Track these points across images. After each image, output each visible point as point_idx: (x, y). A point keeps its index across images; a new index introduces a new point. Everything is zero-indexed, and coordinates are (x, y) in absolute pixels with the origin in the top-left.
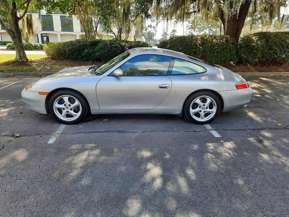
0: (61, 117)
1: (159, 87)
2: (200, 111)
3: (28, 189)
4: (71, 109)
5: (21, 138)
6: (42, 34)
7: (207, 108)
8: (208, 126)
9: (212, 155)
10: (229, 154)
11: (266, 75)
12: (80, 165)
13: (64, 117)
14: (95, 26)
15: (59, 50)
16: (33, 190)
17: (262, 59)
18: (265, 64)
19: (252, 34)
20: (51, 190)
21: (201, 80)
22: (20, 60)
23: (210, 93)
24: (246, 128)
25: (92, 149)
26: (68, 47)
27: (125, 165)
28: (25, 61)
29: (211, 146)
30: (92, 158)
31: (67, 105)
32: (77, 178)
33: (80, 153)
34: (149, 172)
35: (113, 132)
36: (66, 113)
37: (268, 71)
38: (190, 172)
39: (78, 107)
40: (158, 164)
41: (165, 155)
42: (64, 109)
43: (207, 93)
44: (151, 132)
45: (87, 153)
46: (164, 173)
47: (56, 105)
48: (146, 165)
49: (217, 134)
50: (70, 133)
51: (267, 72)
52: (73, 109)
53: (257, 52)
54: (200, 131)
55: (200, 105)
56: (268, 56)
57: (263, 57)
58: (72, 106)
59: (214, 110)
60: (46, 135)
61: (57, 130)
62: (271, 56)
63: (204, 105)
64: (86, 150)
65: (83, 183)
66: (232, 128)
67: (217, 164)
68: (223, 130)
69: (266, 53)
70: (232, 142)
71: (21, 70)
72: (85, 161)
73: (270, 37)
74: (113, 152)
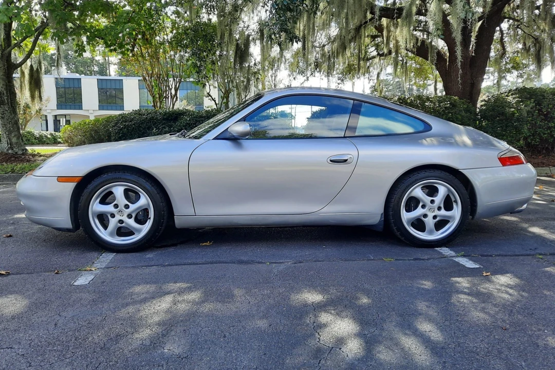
0: (105, 235)
1: (331, 161)
2: (425, 216)
3: (30, 366)
4: (130, 216)
5: (10, 277)
6: (56, 116)
7: (439, 209)
8: (446, 251)
9: (470, 298)
10: (510, 295)
11: (546, 173)
12: (156, 319)
13: (111, 235)
14: (173, 86)
15: (96, 132)
16: (41, 366)
17: (532, 140)
18: (539, 152)
19: (506, 93)
20: (87, 366)
21: (422, 145)
22: (10, 151)
23: (443, 174)
24: (533, 252)
25: (181, 292)
26: (116, 124)
27: (265, 317)
28: (20, 152)
29: (463, 282)
30: (182, 307)
31: (121, 206)
32: (151, 342)
33: (153, 298)
34: (327, 329)
35: (226, 263)
36: (117, 224)
37: (548, 165)
38: (426, 327)
39: (146, 211)
40: (344, 314)
41: (357, 299)
42: (113, 216)
43: (438, 173)
44: (315, 261)
45: (169, 299)
46: (363, 329)
47: (96, 207)
48: (316, 316)
49: (471, 262)
50: (126, 267)
51: (546, 166)
52: (134, 215)
53: (521, 125)
54: (428, 259)
55: (423, 201)
56: (545, 134)
57: (533, 135)
58: (133, 207)
59: (456, 212)
60: (69, 271)
61: (95, 262)
62: (551, 132)
63: (432, 202)
64: (169, 293)
65: (166, 351)
66: (502, 253)
67: (486, 313)
68: (482, 256)
69: (540, 128)
70: (508, 275)
71: (10, 170)
72: (168, 311)
73: (543, 96)
74: (233, 296)
